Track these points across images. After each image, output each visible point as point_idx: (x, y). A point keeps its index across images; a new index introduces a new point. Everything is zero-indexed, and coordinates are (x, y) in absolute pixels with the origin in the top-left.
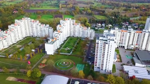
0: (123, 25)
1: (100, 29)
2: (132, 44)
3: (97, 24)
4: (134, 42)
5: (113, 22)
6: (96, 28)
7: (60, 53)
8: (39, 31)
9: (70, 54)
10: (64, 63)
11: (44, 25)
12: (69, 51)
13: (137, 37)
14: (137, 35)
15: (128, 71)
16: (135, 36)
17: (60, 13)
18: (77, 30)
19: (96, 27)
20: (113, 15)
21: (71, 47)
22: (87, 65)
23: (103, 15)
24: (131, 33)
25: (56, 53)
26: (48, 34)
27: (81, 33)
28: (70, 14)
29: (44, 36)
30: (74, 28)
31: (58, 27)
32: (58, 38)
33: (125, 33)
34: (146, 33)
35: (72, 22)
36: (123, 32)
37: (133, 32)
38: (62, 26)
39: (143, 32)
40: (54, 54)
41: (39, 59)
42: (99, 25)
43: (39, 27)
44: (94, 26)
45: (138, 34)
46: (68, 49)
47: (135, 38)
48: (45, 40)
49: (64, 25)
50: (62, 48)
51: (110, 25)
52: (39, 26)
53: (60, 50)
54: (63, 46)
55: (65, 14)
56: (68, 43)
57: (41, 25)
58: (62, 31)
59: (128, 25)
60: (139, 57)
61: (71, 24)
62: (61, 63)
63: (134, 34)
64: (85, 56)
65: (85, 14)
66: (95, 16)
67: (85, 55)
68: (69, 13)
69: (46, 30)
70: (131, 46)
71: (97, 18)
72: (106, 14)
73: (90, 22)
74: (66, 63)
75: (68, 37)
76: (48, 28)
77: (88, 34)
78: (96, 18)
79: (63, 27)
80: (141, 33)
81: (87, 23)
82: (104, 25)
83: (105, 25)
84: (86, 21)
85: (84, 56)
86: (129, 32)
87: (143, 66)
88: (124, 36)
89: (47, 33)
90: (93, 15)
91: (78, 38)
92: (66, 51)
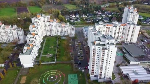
0: (97, 14)
1: (75, 21)
2: (118, 38)
3: (71, 16)
4: (119, 36)
5: (87, 11)
6: (72, 21)
7: (42, 63)
8: (4, 35)
9: (54, 63)
10: (52, 78)
11: (10, 26)
12: (52, 59)
13: (122, 31)
14: (123, 28)
15: (128, 74)
16: (121, 29)
17: (23, 4)
18: (54, 27)
19: (71, 19)
20: (83, 4)
21: (53, 52)
22: (81, 75)
23: (72, 4)
24: (116, 26)
25: (36, 64)
26: (17, 38)
27: (60, 30)
28: (36, 5)
29: (12, 40)
30: (50, 25)
31: (31, 28)
32: (34, 44)
33: (110, 27)
34: (131, 25)
35: (46, 19)
36: (108, 27)
37: (118, 25)
38: (35, 26)
39: (127, 24)
40: (34, 65)
41: (16, 79)
42: (73, 17)
43: (2, 31)
44: (69, 18)
45: (123, 26)
46: (51, 55)
47: (120, 32)
48: (15, 46)
49: (38, 24)
50: (41, 56)
51: (85, 16)
52: (2, 29)
53: (40, 59)
54: (42, 52)
55: (30, 5)
56: (47, 45)
57: (6, 27)
58: (37, 33)
59: (102, 14)
60: (129, 52)
61: (46, 21)
62: (47, 79)
63: (119, 28)
64: (73, 61)
65: (53, 4)
66: (64, 5)
67: (73, 59)
68: (34, 4)
69: (13, 33)
70: (117, 40)
71: (68, 8)
72: (76, 3)
73: (63, 14)
74: (54, 77)
75: (44, 38)
76: (16, 30)
77: (68, 32)
78: (66, 8)
79: (37, 27)
80: (126, 25)
81: (61, 16)
82: (78, 16)
83: (80, 17)
84: (58, 14)
85: (71, 61)
86: (115, 26)
87: (138, 63)
88: (110, 31)
89: (16, 36)
90: (63, 4)
91: (56, 37)
92: (48, 58)
